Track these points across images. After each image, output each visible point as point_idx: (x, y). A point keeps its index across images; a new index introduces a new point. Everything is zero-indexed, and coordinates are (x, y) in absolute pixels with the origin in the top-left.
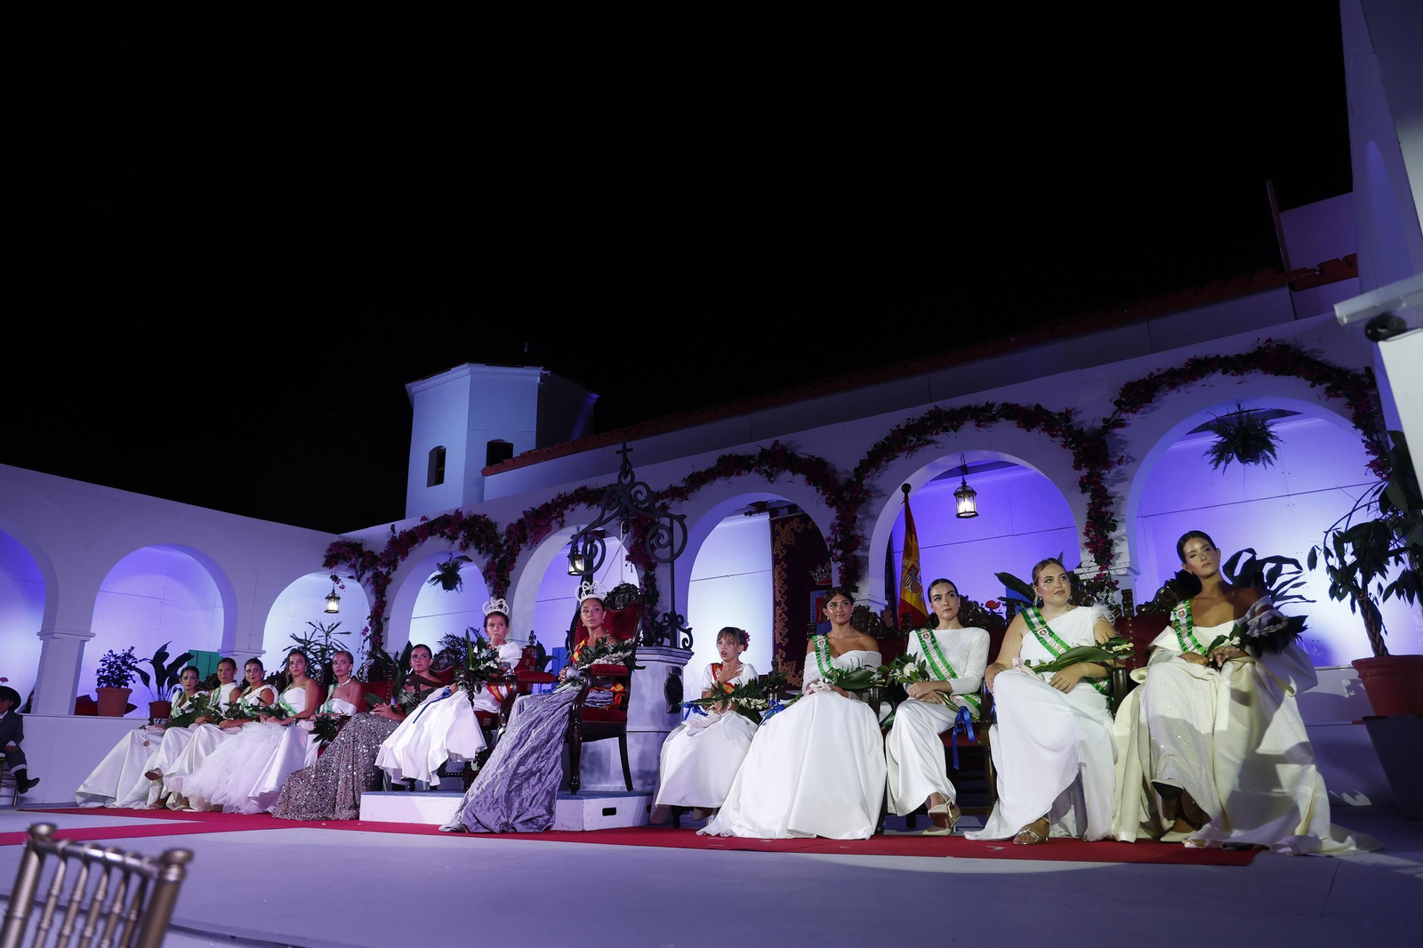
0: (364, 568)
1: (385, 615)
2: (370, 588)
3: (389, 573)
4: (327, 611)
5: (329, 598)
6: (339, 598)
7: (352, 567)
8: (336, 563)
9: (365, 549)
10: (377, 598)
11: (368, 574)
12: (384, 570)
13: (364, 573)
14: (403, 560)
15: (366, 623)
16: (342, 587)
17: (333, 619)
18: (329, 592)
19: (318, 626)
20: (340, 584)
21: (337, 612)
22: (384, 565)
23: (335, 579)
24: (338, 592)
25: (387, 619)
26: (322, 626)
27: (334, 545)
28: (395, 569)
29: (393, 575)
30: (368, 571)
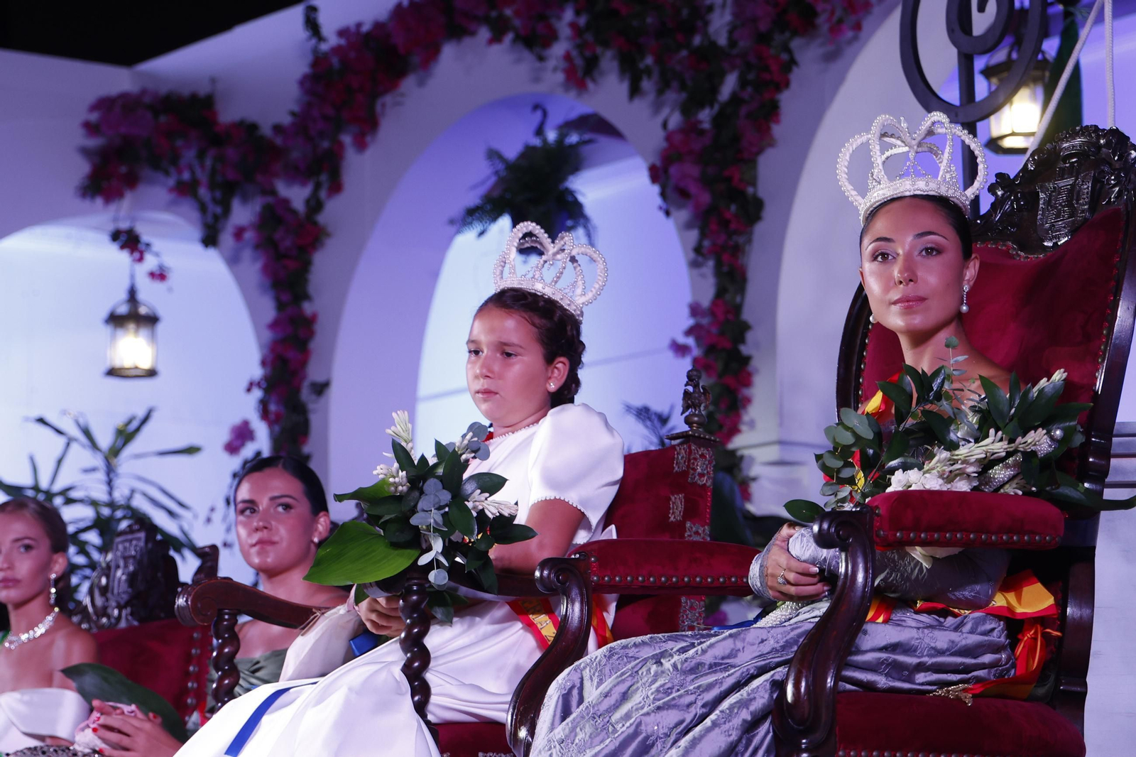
0: (227, 191)
1: (314, 373)
2: (253, 267)
3: (315, 205)
4: (113, 372)
5: (116, 320)
6: (151, 320)
7: (185, 190)
8: (131, 181)
9: (228, 114)
10: (280, 306)
11: (243, 214)
12: (297, 195)
13: (227, 211)
14: (361, 145)
15: (247, 407)
16: (159, 275)
17: (131, 400)
18: (116, 300)
19: (75, 432)
20: (150, 262)
21: (152, 373)
22: (299, 174)
23: (129, 241)
24: (151, 295)
25: (321, 388)
26: (87, 432)
27: (104, 104)
28: (336, 187)
29: (334, 211)
30: (245, 199)
